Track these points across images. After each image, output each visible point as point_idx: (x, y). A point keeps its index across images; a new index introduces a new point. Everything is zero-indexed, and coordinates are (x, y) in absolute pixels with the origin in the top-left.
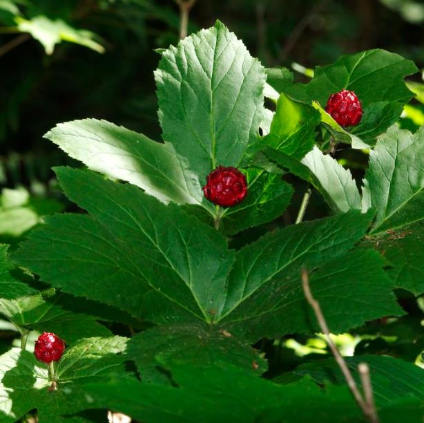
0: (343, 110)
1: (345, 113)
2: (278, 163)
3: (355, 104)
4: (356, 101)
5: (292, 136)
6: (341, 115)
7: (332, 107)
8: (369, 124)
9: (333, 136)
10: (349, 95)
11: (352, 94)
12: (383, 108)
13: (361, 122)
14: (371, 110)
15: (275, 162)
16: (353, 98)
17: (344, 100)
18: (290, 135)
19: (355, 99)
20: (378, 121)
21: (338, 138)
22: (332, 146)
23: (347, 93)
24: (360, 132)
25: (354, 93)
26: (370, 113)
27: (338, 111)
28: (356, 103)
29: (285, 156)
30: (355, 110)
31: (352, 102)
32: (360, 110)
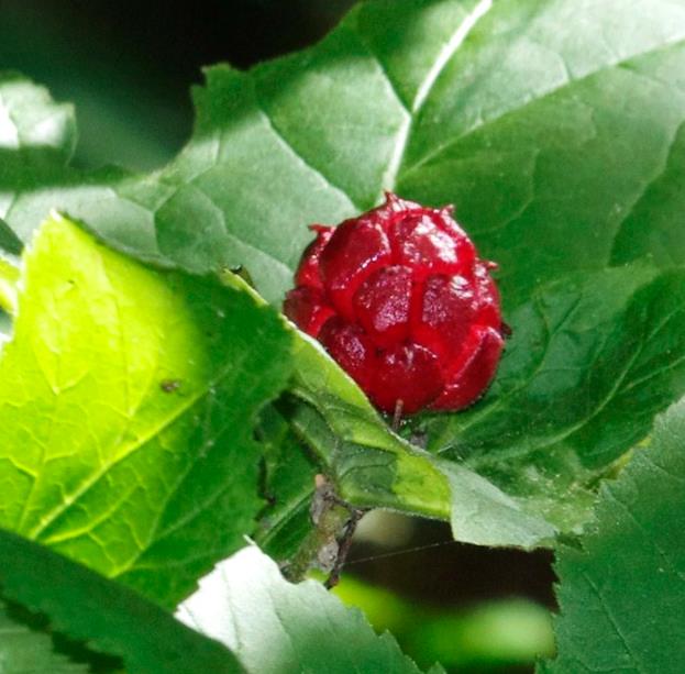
0: (388, 318)
1: (403, 335)
2: (59, 624)
3: (459, 281)
4: (465, 265)
5: (115, 469)
6: (380, 344)
7: (328, 298)
8: (537, 404)
9: (331, 475)
10: (425, 227)
11: (440, 224)
12: (621, 303)
13: (496, 387)
14: (551, 321)
15: (39, 623)
16: (447, 250)
17: (397, 257)
18: (105, 465)
19: (462, 250)
20: (593, 384)
21: (359, 481)
22: (323, 533)
23: (410, 220)
24: (488, 447)
25: (454, 215)
26: (546, 337)
27: (362, 323)
28: (469, 275)
29: (89, 581)
30: (464, 317)
31: (445, 272)
32: (488, 316)
